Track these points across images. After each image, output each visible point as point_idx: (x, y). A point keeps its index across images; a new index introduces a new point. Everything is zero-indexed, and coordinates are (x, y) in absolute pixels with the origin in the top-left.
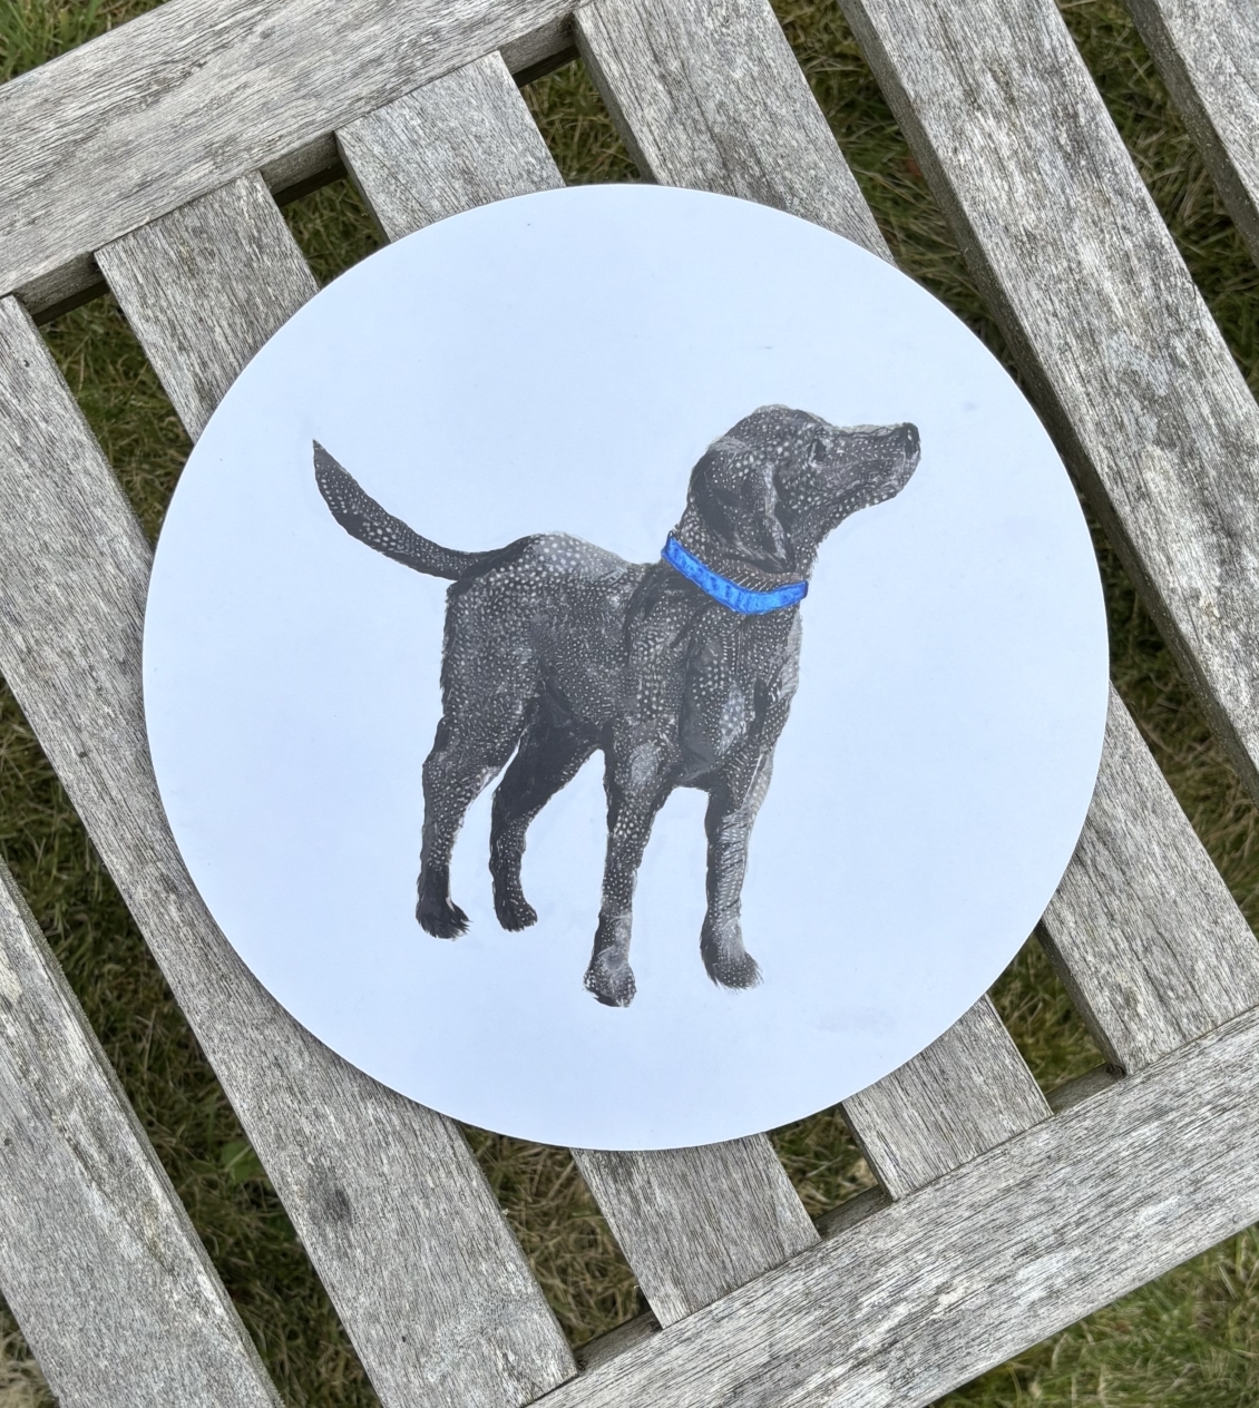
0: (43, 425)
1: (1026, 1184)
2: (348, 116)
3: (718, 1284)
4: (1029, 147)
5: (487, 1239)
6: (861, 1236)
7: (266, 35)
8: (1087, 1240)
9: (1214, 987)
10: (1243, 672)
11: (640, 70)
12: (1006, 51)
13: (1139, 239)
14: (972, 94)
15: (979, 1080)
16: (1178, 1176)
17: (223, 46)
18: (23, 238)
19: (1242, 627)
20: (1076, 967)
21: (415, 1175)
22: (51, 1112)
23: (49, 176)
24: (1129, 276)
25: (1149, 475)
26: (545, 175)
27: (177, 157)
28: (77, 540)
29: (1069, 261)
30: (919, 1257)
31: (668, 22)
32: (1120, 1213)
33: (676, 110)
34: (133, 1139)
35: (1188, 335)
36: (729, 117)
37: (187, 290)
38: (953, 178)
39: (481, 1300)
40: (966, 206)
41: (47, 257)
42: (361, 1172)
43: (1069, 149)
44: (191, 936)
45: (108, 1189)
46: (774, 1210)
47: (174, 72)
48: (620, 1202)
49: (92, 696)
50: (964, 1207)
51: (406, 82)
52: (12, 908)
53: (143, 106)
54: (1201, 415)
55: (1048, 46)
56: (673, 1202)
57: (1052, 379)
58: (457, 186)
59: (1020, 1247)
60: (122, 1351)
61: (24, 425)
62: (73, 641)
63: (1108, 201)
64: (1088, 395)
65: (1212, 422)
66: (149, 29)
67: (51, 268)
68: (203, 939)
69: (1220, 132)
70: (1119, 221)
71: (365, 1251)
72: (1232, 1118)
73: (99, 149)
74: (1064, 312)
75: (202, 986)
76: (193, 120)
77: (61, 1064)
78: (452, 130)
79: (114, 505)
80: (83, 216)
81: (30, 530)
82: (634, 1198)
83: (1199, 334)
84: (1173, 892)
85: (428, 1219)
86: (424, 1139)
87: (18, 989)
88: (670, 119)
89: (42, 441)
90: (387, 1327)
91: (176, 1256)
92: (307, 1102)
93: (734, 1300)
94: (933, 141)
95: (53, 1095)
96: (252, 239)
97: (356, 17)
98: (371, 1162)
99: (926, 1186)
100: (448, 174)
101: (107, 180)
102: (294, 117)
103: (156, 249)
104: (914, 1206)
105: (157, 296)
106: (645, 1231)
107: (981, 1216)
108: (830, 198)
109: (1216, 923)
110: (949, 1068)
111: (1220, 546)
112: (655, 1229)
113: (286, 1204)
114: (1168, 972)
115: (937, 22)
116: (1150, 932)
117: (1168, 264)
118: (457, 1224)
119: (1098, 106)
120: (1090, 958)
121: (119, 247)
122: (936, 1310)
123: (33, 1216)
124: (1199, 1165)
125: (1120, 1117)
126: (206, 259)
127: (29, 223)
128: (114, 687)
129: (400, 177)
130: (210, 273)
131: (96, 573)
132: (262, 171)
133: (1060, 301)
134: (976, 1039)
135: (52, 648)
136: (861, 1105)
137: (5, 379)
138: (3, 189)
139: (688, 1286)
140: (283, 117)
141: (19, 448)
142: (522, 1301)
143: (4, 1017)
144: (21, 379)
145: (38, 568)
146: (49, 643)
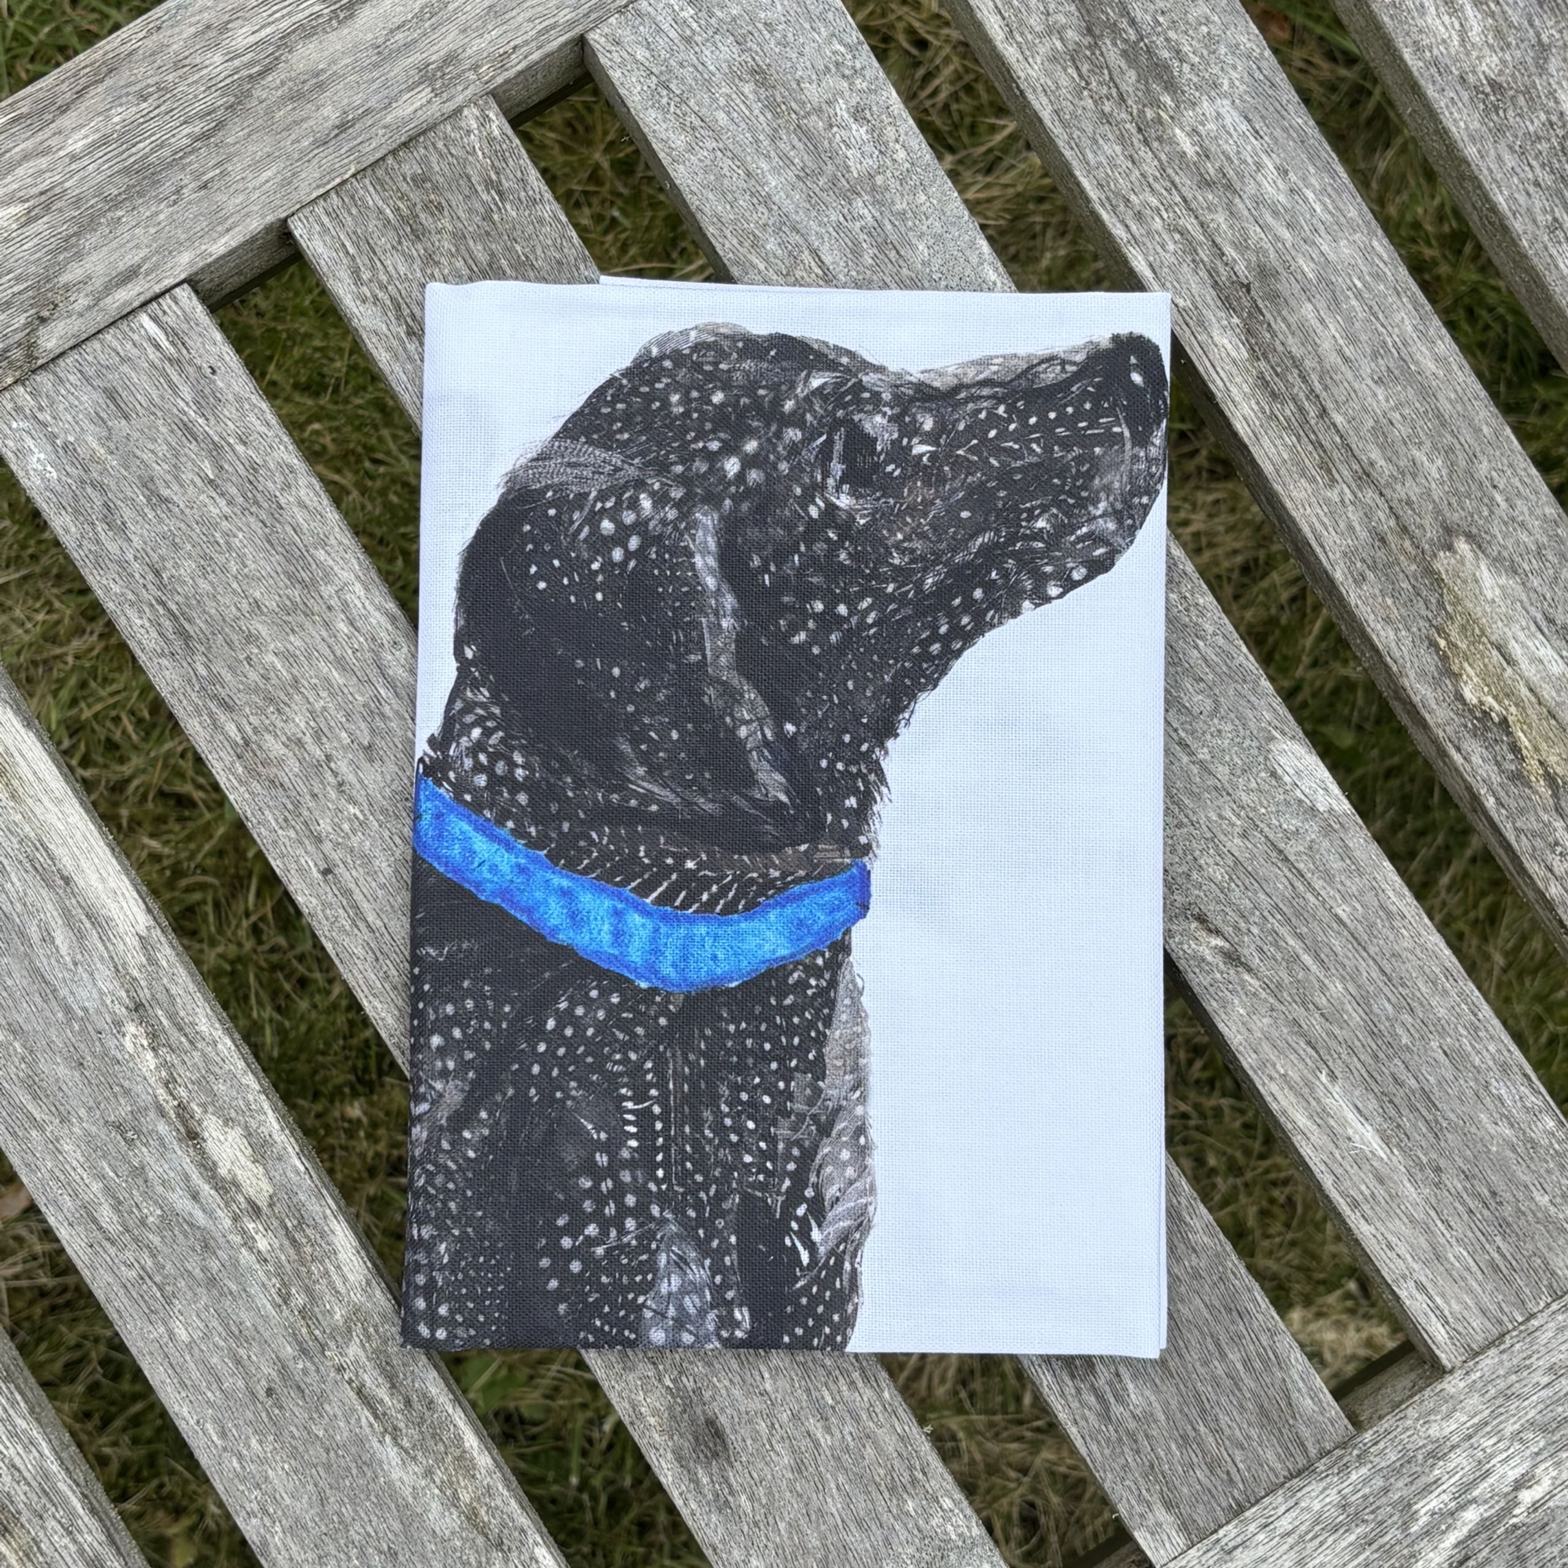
0: (240, 448)
2: (599, 13)
3: (1224, 1504)
5: (911, 1468)
6: (1409, 1422)
15: (1543, 1200)
18: (194, 208)
21: (808, 1391)
22: (323, 1347)
23: (220, 125)
26: (858, 66)
27: (384, 85)
28: (296, 593)
29: (1547, 113)
30: (1488, 1443)
37: (411, 257)
38: (1386, 19)
39: (910, 1550)
40: (1407, 55)
41: (228, 230)
42: (736, 1393)
45: (406, 1443)
46: (1289, 1397)
48: (1083, 1404)
49: (333, 794)
50: (1540, 1372)
52: (251, 1081)
53: (334, 23)
56: (1153, 1398)
57: (1540, 267)
58: (746, 91)
61: (215, 451)
62: (302, 725)
67: (234, 244)
71: (752, 1498)
73: (283, 83)
74: (1546, 178)
76: (399, 36)
77: (331, 1285)
78: (734, 19)
79: (340, 543)
80: (269, 173)
81: (235, 585)
82: (1100, 1397)
85: (831, 1448)
87: (267, 1188)
89: (241, 470)
91: (504, 1525)
93: (1246, 1522)
95: (325, 1324)
96: (489, 184)
98: (749, 1380)
99: (1488, 1347)
100: (734, 76)
101: (296, 123)
103: (367, 207)
104: (1475, 1376)
105: (373, 268)
106: (1120, 1440)
108: (1230, 59)
110: (1501, 1187)
112: (1132, 1436)
113: (642, 1444)
118: (869, 1451)
121: (319, 210)
122: (1517, 1511)
123: (310, 1487)
126: (432, 214)
127: (201, 188)
128: (361, 782)
129: (673, 86)
130: (438, 232)
131: (324, 633)
132: (494, 94)
133: (1543, 166)
134: (1534, 1144)
135: (276, 736)
136: (1390, 1246)
137: (186, 392)
138: (161, 146)
139: (1185, 1510)
140: (514, 23)
141: (211, 482)
142: (968, 1546)
143: (251, 1226)
144: (207, 391)
145: (250, 635)
146: (272, 730)
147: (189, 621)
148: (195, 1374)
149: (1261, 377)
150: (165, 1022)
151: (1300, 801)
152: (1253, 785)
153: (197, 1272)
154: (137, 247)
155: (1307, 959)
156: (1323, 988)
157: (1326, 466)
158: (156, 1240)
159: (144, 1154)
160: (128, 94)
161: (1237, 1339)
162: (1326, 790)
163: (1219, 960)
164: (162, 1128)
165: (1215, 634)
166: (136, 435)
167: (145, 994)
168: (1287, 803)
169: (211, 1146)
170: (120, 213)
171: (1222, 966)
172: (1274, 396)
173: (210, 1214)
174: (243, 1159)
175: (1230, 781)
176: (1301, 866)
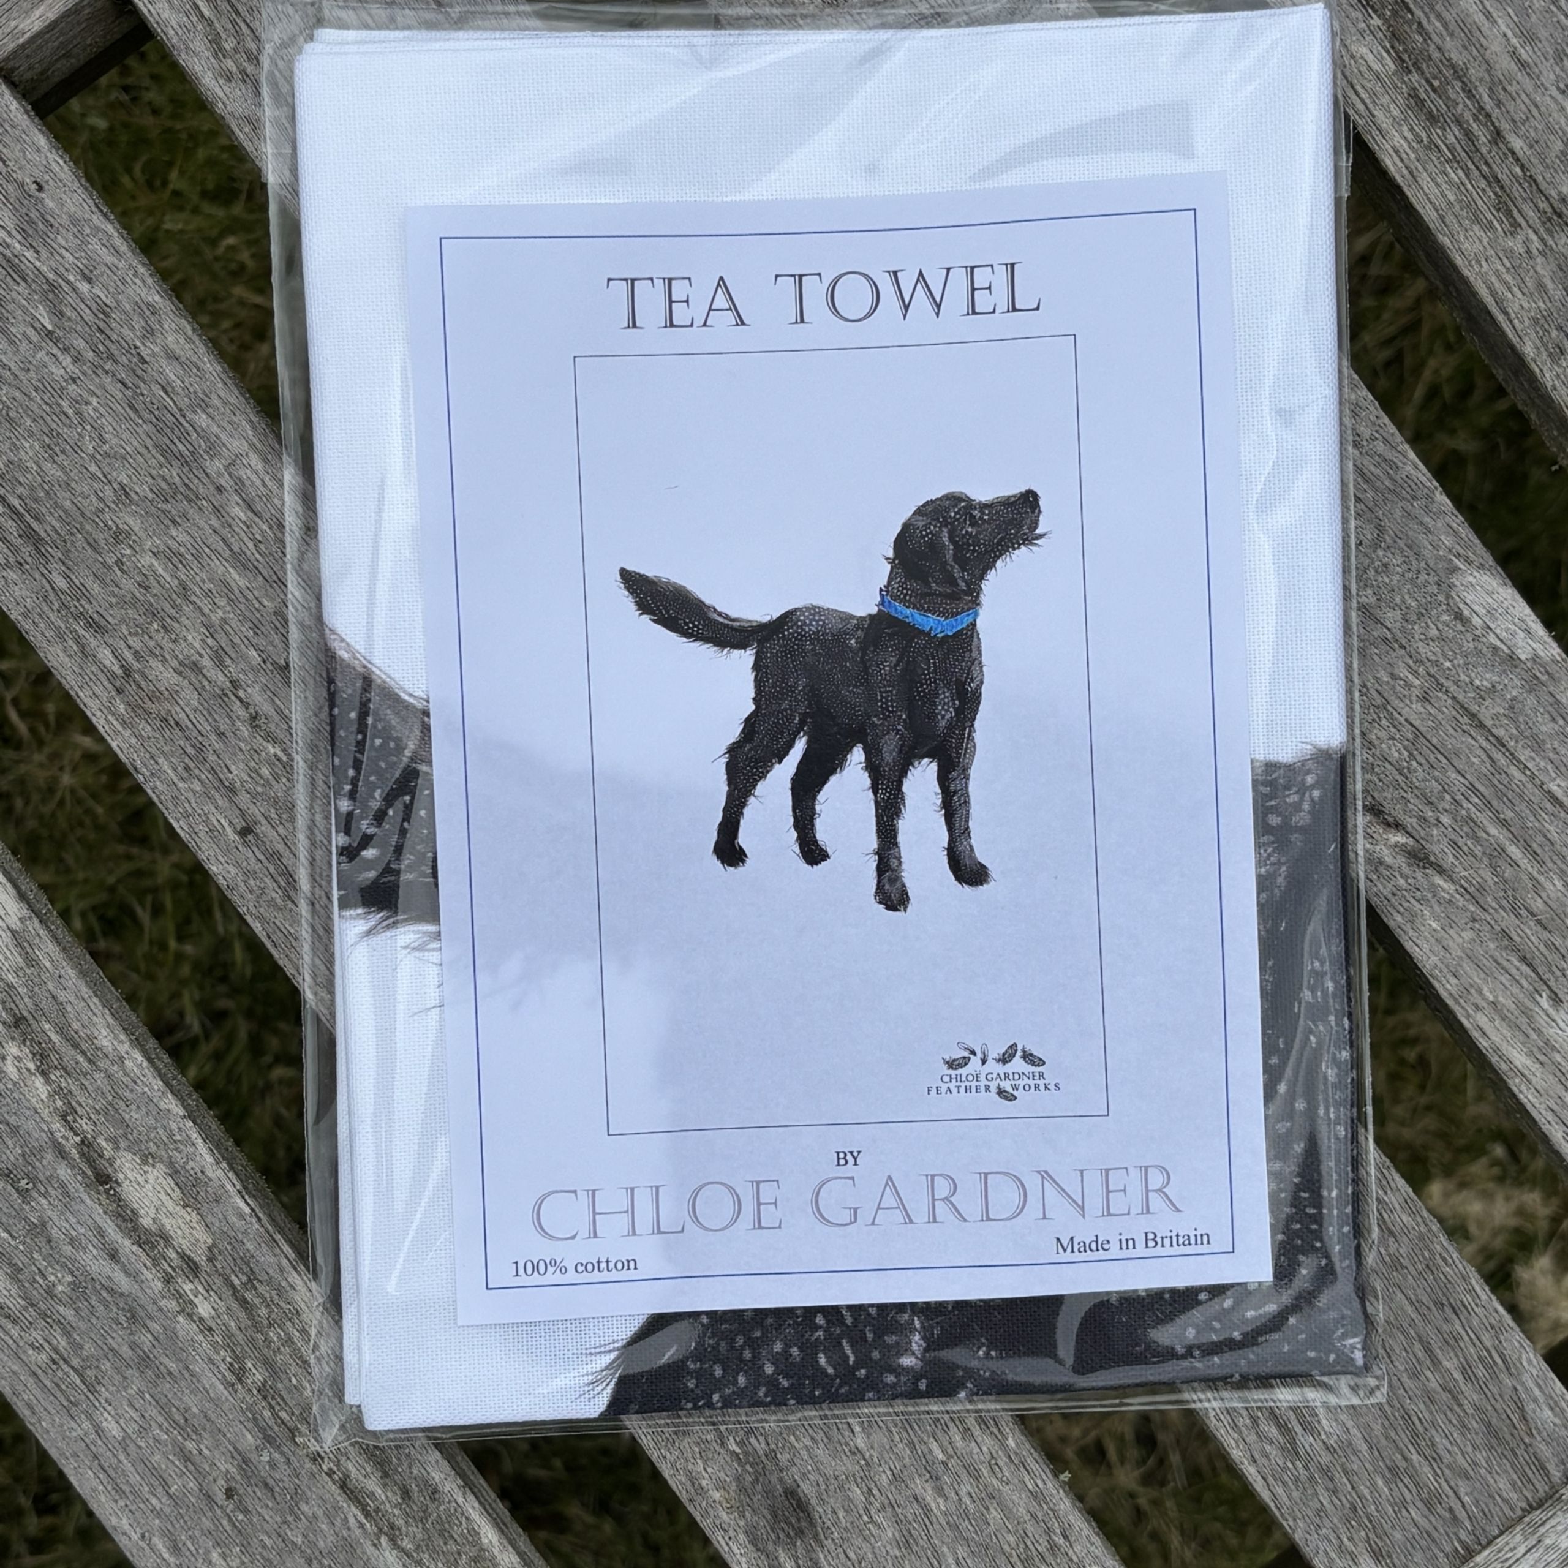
0: (84, 287)
3: (1448, 1549)
5: (1049, 1531)
21: (911, 1445)
22: (293, 1433)
28: (174, 474)
42: (820, 1452)
45: (407, 1544)
46: (1522, 1409)
48: (1261, 1436)
49: (245, 731)
52: (171, 1104)
56: (1350, 1424)
61: (51, 293)
62: (197, 644)
67: (52, 16)
77: (296, 1353)
79: (225, 403)
81: (93, 468)
82: (1284, 1428)
85: (946, 1514)
87: (205, 1238)
89: (88, 316)
95: (292, 1403)
106: (1311, 1478)
112: (1326, 1472)
113: (706, 1523)
118: (994, 1514)
128: (279, 712)
131: (214, 522)
135: (164, 660)
137: (7, 219)
141: (50, 333)
143: (188, 1287)
144: (34, 214)
145: (119, 532)
146: (158, 653)
147: (37, 519)
148: (135, 1478)
149: (1413, 94)
150: (55, 1037)
151: (1496, 649)
152: (1434, 632)
153: (125, 1351)
155: (1515, 852)
156: (1537, 887)
157: (1504, 206)
158: (69, 1313)
159: (44, 1207)
161: (1452, 1342)
162: (1528, 631)
163: (1401, 861)
164: (64, 1172)
165: (1373, 439)
167: (25, 1005)
168: (1479, 653)
169: (131, 1193)
171: (1406, 870)
172: (1432, 118)
173: (134, 1276)
174: (170, 1205)
175: (1403, 630)
176: (1500, 732)
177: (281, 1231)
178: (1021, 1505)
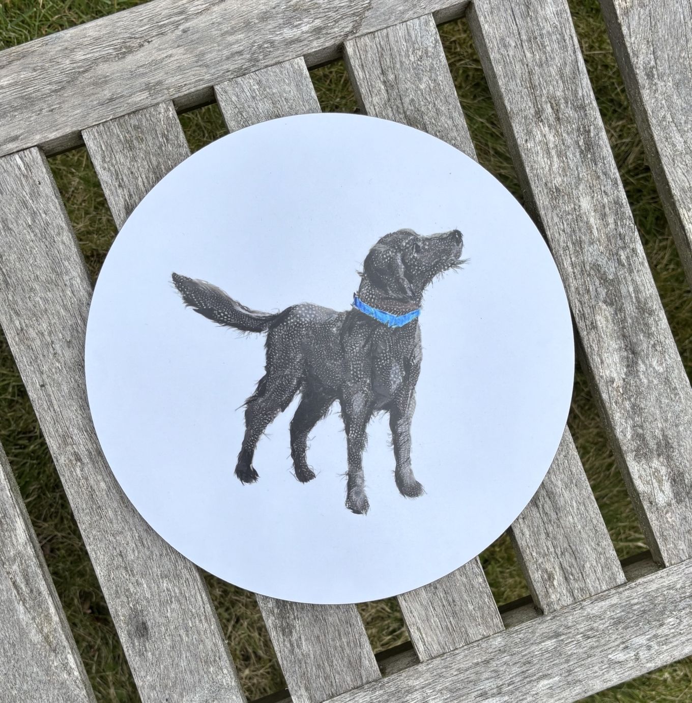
0: (44, 215)
1: (487, 662)
2: (221, 79)
3: (328, 693)
4: (564, 144)
5: (215, 656)
6: (402, 678)
7: (184, 31)
8: (512, 693)
9: (593, 577)
10: (630, 422)
11: (373, 77)
12: (559, 94)
13: (611, 199)
14: (539, 113)
15: (471, 607)
16: (561, 667)
17: (162, 34)
18: (46, 118)
19: (632, 399)
20: (527, 557)
21: (183, 620)
22: (3, 563)
23: (63, 88)
24: (604, 216)
25: (598, 318)
27: (131, 87)
28: (53, 277)
29: (575, 205)
30: (429, 691)
31: (391, 54)
32: (530, 681)
33: (389, 100)
34: (44, 583)
35: (628, 250)
36: (415, 107)
37: (127, 157)
38: (523, 154)
39: (208, 686)
40: (528, 170)
41: (57, 130)
42: (156, 614)
43: (583, 148)
44: (85, 485)
45: (28, 606)
46: (361, 659)
47: (135, 43)
48: (285, 646)
49: (51, 357)
50: (454, 670)
51: (253, 66)
53: (117, 59)
54: (628, 291)
55: (580, 94)
56: (311, 649)
59: (479, 692)
60: (25, 687)
61: (34, 214)
62: (45, 327)
63: (599, 177)
64: (574, 273)
65: (633, 295)
66: (125, 19)
67: (58, 136)
68: (91, 487)
69: (659, 150)
70: (603, 188)
71: (153, 654)
72: (592, 642)
73: (91, 78)
74: (568, 230)
75: (88, 510)
76: (141, 69)
77: (11, 541)
78: (274, 94)
79: (75, 261)
80: (78, 111)
81: (30, 268)
82: (292, 645)
83: (634, 251)
84: (580, 527)
85: (187, 642)
86: (190, 602)
88: (386, 104)
89: (42, 224)
90: (159, 693)
91: (58, 644)
92: (134, 576)
94: (516, 134)
95: (6, 555)
96: (163, 135)
97: (232, 29)
98: (162, 610)
99: (438, 657)
101: (93, 94)
102: (193, 75)
103: (114, 133)
104: (430, 666)
105: (111, 157)
106: (295, 662)
107: (462, 675)
109: (598, 545)
110: (457, 599)
111: (628, 358)
112: (300, 662)
113: (116, 625)
114: (571, 566)
115: (527, 74)
116: (566, 545)
117: (624, 213)
118: (201, 646)
119: (601, 128)
120: (534, 554)
121: (94, 130)
124: (572, 663)
125: (537, 635)
126: (139, 142)
127: (50, 111)
128: (63, 354)
129: (244, 114)
130: (139, 149)
131: (61, 294)
132: (173, 101)
133: (568, 224)
134: (473, 587)
135: (34, 329)
136: (411, 612)
137: (27, 189)
138: (38, 91)
139: (313, 692)
140: (188, 75)
141: (30, 226)
142: (229, 689)
144: (35, 190)
145: (32, 288)
146: (33, 327)
147: (9, 278)
154: (20, 128)
160: (29, 67)
161: (347, 634)
166: (4, 201)
170: (16, 114)
177: (18, 504)
178: (209, 645)
